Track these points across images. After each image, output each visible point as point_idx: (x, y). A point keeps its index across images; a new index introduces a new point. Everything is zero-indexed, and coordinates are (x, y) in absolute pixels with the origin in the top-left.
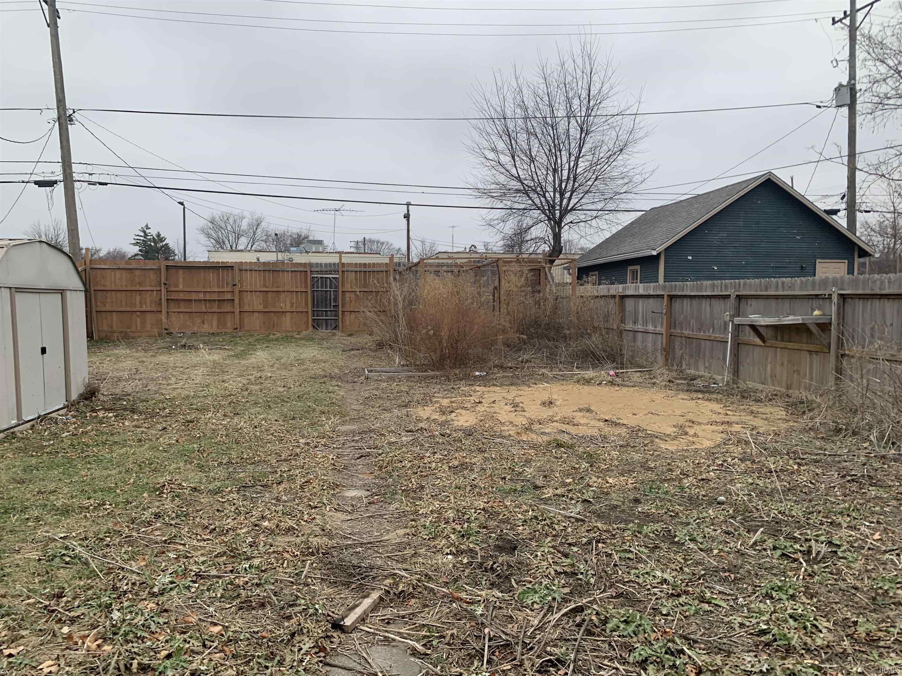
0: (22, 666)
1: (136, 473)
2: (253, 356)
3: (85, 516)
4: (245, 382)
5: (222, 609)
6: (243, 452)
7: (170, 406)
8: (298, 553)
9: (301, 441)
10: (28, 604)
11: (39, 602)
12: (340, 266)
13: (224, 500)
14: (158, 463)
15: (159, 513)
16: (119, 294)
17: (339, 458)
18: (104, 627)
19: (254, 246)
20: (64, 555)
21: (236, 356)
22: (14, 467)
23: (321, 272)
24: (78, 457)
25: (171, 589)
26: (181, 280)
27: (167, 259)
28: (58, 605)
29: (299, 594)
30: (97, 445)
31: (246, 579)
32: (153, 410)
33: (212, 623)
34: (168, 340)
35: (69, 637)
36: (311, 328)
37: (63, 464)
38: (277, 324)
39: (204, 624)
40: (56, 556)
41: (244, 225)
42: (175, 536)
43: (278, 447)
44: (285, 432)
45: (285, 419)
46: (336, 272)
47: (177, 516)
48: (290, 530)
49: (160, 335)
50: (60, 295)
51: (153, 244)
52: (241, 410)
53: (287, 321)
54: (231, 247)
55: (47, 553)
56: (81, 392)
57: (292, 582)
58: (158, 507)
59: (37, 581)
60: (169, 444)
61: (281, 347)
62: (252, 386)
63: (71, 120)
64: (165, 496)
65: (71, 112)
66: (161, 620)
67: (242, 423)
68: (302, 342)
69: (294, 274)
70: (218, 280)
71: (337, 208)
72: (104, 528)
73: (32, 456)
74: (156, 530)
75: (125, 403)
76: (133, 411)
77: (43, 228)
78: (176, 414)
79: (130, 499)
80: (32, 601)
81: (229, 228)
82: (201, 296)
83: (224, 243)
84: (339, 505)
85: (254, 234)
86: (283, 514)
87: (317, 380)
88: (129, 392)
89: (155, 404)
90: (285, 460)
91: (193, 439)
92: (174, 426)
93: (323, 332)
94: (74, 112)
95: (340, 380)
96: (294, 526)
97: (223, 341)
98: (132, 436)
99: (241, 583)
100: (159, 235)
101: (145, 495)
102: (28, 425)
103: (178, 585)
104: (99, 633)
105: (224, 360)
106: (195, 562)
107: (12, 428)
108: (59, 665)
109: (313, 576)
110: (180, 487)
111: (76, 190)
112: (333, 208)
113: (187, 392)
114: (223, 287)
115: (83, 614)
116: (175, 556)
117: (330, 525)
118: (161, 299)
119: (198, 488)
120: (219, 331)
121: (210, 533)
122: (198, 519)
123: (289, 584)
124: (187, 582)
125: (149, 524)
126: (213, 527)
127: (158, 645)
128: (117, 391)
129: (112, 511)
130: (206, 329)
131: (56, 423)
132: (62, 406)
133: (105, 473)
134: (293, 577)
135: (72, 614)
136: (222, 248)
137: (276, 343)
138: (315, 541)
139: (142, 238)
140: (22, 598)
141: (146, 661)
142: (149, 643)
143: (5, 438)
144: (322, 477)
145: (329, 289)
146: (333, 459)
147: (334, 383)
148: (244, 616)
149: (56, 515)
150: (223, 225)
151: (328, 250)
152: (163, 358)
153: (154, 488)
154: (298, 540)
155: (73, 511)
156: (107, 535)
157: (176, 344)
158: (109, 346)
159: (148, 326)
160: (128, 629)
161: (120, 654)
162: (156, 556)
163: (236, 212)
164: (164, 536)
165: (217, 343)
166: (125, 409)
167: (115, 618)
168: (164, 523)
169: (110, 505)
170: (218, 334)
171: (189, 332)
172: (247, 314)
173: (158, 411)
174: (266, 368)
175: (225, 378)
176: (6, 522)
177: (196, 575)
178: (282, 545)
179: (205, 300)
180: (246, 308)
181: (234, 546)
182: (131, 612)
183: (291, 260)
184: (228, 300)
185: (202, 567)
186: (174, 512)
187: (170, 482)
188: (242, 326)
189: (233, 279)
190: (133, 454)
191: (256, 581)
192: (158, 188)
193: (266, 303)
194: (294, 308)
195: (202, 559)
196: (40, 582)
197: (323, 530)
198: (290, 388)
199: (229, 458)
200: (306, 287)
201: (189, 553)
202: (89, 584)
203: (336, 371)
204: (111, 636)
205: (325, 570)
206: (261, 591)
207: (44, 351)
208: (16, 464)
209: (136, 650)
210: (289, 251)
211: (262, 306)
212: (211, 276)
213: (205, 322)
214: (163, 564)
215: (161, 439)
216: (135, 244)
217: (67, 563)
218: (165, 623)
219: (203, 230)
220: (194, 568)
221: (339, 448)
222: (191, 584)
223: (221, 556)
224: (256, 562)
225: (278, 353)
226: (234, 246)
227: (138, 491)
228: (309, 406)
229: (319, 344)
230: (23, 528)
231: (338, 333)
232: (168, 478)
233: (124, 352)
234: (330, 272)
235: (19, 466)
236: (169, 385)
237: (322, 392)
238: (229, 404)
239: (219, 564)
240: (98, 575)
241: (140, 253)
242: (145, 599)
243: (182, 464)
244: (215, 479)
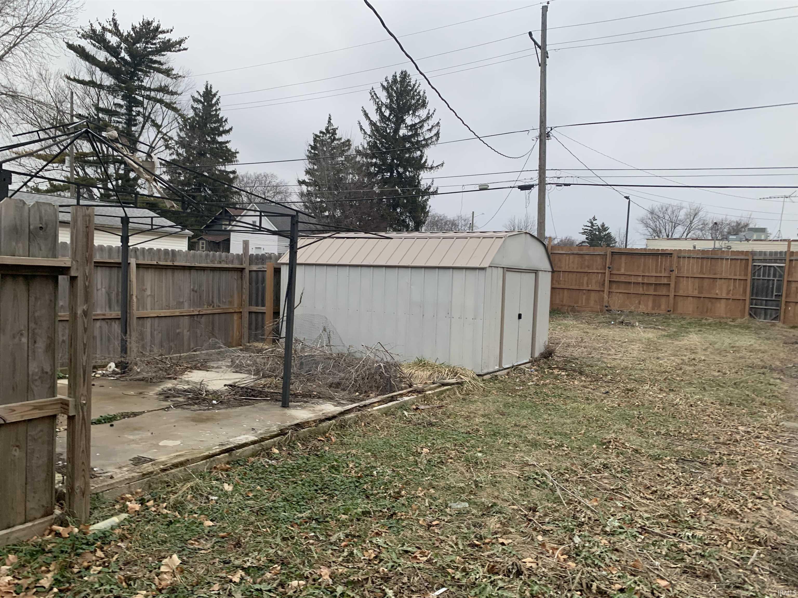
0: (512, 555)
1: (586, 426)
2: (686, 338)
3: (549, 452)
4: (678, 362)
5: (667, 567)
6: (680, 427)
7: (612, 374)
8: (743, 538)
9: (740, 428)
10: (513, 509)
11: (520, 510)
12: (788, 254)
13: (663, 467)
14: (603, 421)
15: (607, 464)
16: (570, 274)
17: (785, 454)
18: (569, 546)
19: (690, 234)
20: (535, 479)
21: (669, 336)
22: (498, 401)
23: (765, 261)
24: (541, 403)
25: (621, 533)
26: (623, 265)
27: (608, 245)
28: (534, 517)
29: (746, 579)
30: (555, 396)
31: (690, 547)
32: (597, 375)
33: (658, 576)
34: (607, 316)
35: (543, 545)
36: (747, 317)
37: (531, 407)
38: (711, 310)
39: (651, 574)
40: (530, 478)
41: (682, 215)
42: (621, 488)
43: (715, 429)
44: (722, 416)
45: (722, 403)
46: (781, 260)
47: (622, 471)
48: (731, 513)
49: (601, 311)
50: (534, 274)
51: (597, 233)
52: (675, 387)
53: (721, 308)
54: (668, 236)
55: (524, 473)
56: (542, 352)
57: (737, 565)
58: (606, 459)
59: (517, 493)
60: (612, 407)
61: (714, 332)
62: (685, 366)
63: (548, 136)
64: (610, 451)
65: (549, 129)
66: (614, 557)
67: (678, 400)
68: (737, 329)
69: (734, 261)
70: (657, 265)
71: (787, 195)
72: (564, 466)
73: (509, 396)
74: (604, 478)
75: (574, 365)
76: (581, 373)
77: (516, 222)
78: (617, 382)
79: (582, 447)
80: (515, 507)
81: (667, 217)
82: (640, 280)
83: (661, 232)
84: (786, 502)
85: (691, 224)
86: (724, 495)
87: (755, 370)
88: (577, 357)
89: (598, 370)
90: (724, 444)
91: (632, 406)
92: (615, 391)
93: (760, 321)
94: (551, 130)
95: (781, 374)
96: (738, 510)
97: (656, 321)
98: (581, 394)
99: (685, 549)
100: (603, 225)
101: (594, 446)
102: (506, 371)
103: (626, 532)
104: (564, 549)
105: (659, 338)
106: (640, 516)
107: (496, 372)
108: (537, 564)
109: (760, 565)
110: (624, 446)
111: (547, 191)
112: (783, 195)
113: (626, 364)
114: (661, 272)
115: (552, 530)
116: (621, 505)
117: (778, 521)
118: (604, 281)
119: (639, 451)
120: (653, 312)
121: (651, 493)
122: (640, 479)
123: (734, 565)
124: (634, 531)
125: (599, 471)
126: (654, 489)
127: (612, 577)
128: (567, 354)
129: (569, 453)
130: (642, 308)
131: (524, 374)
132: (528, 361)
133: (562, 420)
134: (739, 560)
135: (544, 527)
136: (659, 237)
137: (709, 327)
138: (762, 532)
139: (589, 228)
140: (508, 503)
141: (603, 587)
142: (604, 573)
143: (491, 378)
144: (767, 470)
145: (771, 278)
146: (778, 454)
147: (775, 375)
148: (689, 581)
149: (528, 445)
150: (661, 215)
151: (771, 238)
152: (604, 331)
153: (601, 441)
154: (743, 526)
155: (540, 446)
156: (566, 471)
157: (615, 320)
158: (559, 317)
159: (592, 303)
160: (587, 554)
161: (583, 573)
162: (606, 500)
163: (674, 203)
164: (612, 485)
165: (651, 322)
166: (575, 371)
167: (576, 542)
168: (611, 474)
169: (567, 447)
170: (652, 314)
171: (626, 311)
172: (681, 298)
173: (601, 376)
174: (699, 351)
175: (660, 355)
176: (494, 442)
177: (641, 527)
178: (725, 525)
179: (643, 283)
180: (681, 293)
181: (676, 512)
182: (589, 542)
183: (729, 247)
184: (664, 284)
185: (647, 523)
186: (619, 466)
187: (616, 440)
188: (675, 309)
189: (671, 265)
190: (583, 409)
191: (699, 551)
192: (610, 185)
193: (701, 289)
194: (730, 295)
195: (646, 515)
196: (520, 494)
197: (771, 523)
198: (726, 374)
199: (667, 430)
200: (746, 275)
201: (634, 506)
202: (555, 508)
203: (778, 363)
204: (574, 556)
205: (774, 564)
206: (706, 563)
207: (520, 316)
208: (499, 400)
209: (595, 574)
210: (727, 239)
211: (697, 291)
212: (650, 262)
213: (641, 302)
214: (612, 509)
215: (605, 401)
216: (583, 233)
217: (538, 486)
218: (616, 561)
219: (642, 221)
220: (640, 521)
221: (784, 444)
222: (638, 535)
223: (663, 518)
224: (699, 534)
225: (711, 338)
226: (670, 234)
227: (588, 441)
228: (748, 395)
229: (756, 333)
230: (506, 450)
231: (779, 324)
232: (613, 435)
233: (572, 322)
234: (776, 261)
235: (501, 402)
236: (609, 355)
237: (762, 383)
238: (665, 379)
239: (662, 524)
240: (561, 502)
241: (587, 241)
242: (598, 534)
243: (624, 426)
244: (654, 446)
